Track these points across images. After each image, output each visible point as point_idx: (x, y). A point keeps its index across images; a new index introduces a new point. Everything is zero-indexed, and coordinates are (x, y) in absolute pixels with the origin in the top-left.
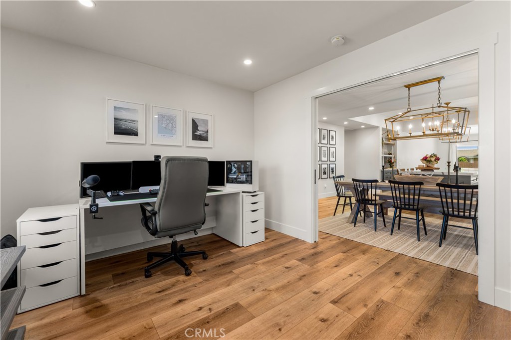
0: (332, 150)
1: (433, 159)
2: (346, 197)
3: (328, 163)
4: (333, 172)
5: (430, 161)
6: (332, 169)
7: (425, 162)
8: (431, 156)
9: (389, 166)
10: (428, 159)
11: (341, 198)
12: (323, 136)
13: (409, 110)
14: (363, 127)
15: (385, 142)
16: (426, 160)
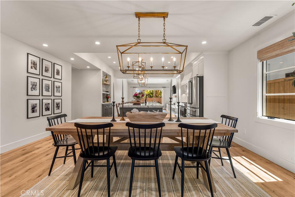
0: (57, 84)
1: (141, 96)
2: (67, 146)
3: (53, 98)
4: (58, 107)
5: (138, 97)
6: (58, 104)
7: (136, 98)
8: (140, 94)
9: (107, 100)
10: (138, 95)
11: (60, 148)
12: (46, 67)
13: (139, 41)
14: (88, 67)
15: (104, 82)
16: (136, 96)
